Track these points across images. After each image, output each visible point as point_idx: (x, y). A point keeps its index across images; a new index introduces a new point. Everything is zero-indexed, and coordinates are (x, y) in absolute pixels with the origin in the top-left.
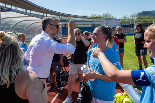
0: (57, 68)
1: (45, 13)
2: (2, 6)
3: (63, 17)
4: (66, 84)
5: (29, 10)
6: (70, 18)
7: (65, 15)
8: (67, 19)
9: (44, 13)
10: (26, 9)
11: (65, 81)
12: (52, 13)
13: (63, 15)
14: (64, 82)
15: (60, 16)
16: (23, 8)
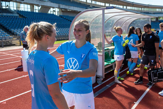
0: (153, 62)
1: (125, 6)
2: (84, 2)
3: (146, 9)
4: (158, 80)
5: (108, 3)
6: (155, 9)
7: (148, 7)
8: (151, 11)
9: (123, 5)
10: (105, 3)
11: (157, 78)
12: (133, 5)
13: (147, 6)
14: (155, 78)
15: (142, 8)
16: (103, 2)
